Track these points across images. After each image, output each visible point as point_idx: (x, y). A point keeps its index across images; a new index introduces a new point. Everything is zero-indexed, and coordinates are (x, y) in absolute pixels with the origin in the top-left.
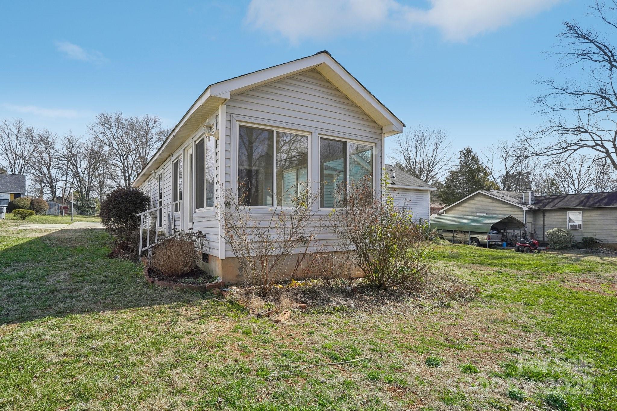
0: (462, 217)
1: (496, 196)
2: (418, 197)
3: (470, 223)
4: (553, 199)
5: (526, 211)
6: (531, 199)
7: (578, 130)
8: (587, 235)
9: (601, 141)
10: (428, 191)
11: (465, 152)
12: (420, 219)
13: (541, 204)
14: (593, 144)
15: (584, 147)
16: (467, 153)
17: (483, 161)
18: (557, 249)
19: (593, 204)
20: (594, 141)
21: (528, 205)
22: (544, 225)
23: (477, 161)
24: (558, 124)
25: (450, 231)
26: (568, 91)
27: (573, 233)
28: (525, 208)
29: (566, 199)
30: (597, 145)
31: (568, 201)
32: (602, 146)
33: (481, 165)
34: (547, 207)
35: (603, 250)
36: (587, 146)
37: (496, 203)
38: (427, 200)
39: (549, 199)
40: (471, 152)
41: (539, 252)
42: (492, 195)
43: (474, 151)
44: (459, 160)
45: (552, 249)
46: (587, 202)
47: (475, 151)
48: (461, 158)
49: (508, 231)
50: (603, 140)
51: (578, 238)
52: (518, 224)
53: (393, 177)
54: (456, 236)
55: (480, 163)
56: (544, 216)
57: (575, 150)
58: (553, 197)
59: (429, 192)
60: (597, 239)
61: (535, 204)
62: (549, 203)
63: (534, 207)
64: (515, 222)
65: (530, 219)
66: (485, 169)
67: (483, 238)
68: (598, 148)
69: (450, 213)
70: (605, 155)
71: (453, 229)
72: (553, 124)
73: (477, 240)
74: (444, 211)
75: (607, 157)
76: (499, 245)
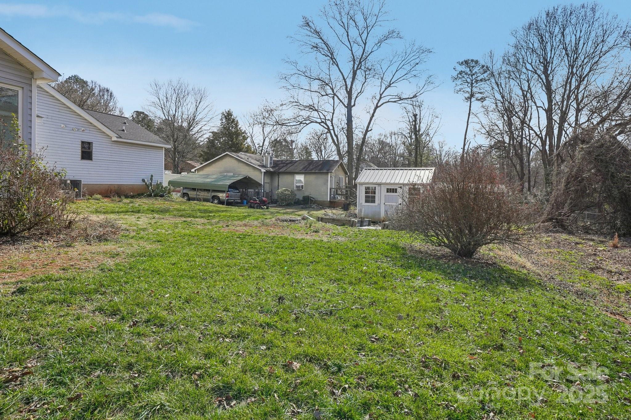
0: (207, 176)
1: (241, 158)
2: (150, 154)
3: (212, 182)
4: (287, 164)
5: (264, 172)
6: (270, 162)
7: (311, 108)
8: (306, 194)
9: (325, 119)
10: (162, 148)
11: (226, 114)
12: (152, 176)
13: (277, 168)
14: (319, 121)
15: (313, 122)
16: (228, 116)
17: (243, 126)
18: (284, 206)
19: (312, 170)
20: (321, 119)
21: (268, 167)
22: (278, 186)
23: (236, 125)
24: (296, 101)
25: (194, 189)
26: (306, 74)
27: (296, 192)
28: (263, 170)
29: (296, 164)
30: (322, 122)
31: (296, 166)
32: (326, 124)
33: (240, 128)
34: (281, 171)
35: (314, 206)
36: (316, 122)
37: (241, 165)
38: (162, 157)
39: (284, 163)
40: (231, 115)
41: (267, 208)
42: (238, 156)
43: (234, 115)
44: (220, 122)
45: (280, 205)
46: (308, 167)
47: (236, 114)
48: (221, 120)
49: (249, 190)
50: (327, 119)
51: (300, 196)
52: (256, 184)
53: (123, 130)
54: (199, 194)
55: (239, 127)
56: (279, 177)
57: (307, 124)
58: (287, 162)
59: (164, 149)
60: (312, 198)
61: (272, 167)
62: (283, 167)
63: (271, 170)
64: (253, 182)
65: (268, 180)
66: (243, 133)
67: (222, 196)
68: (322, 124)
69: (201, 173)
70: (327, 130)
71: (197, 188)
72: (292, 100)
73: (218, 198)
74: (195, 170)
75: (327, 133)
76: (238, 203)
